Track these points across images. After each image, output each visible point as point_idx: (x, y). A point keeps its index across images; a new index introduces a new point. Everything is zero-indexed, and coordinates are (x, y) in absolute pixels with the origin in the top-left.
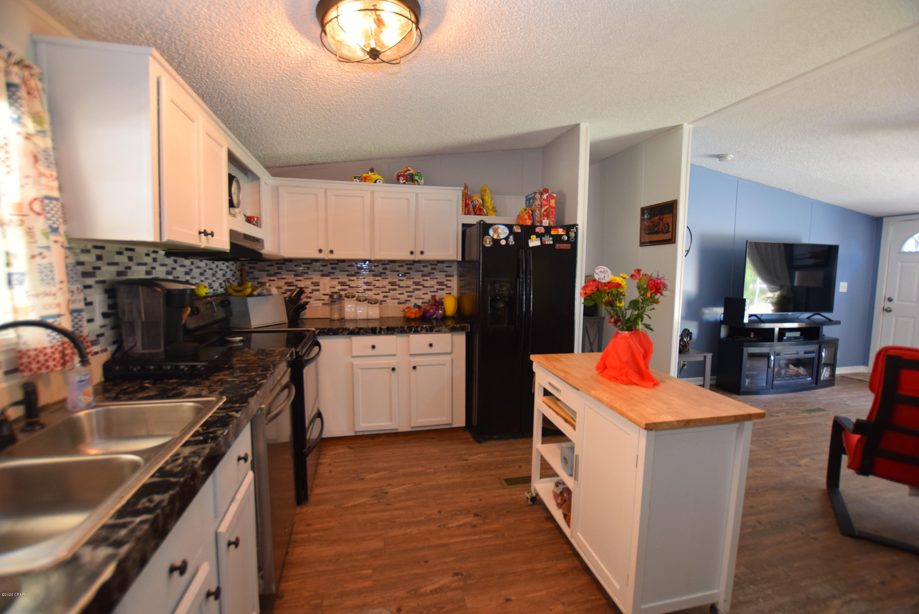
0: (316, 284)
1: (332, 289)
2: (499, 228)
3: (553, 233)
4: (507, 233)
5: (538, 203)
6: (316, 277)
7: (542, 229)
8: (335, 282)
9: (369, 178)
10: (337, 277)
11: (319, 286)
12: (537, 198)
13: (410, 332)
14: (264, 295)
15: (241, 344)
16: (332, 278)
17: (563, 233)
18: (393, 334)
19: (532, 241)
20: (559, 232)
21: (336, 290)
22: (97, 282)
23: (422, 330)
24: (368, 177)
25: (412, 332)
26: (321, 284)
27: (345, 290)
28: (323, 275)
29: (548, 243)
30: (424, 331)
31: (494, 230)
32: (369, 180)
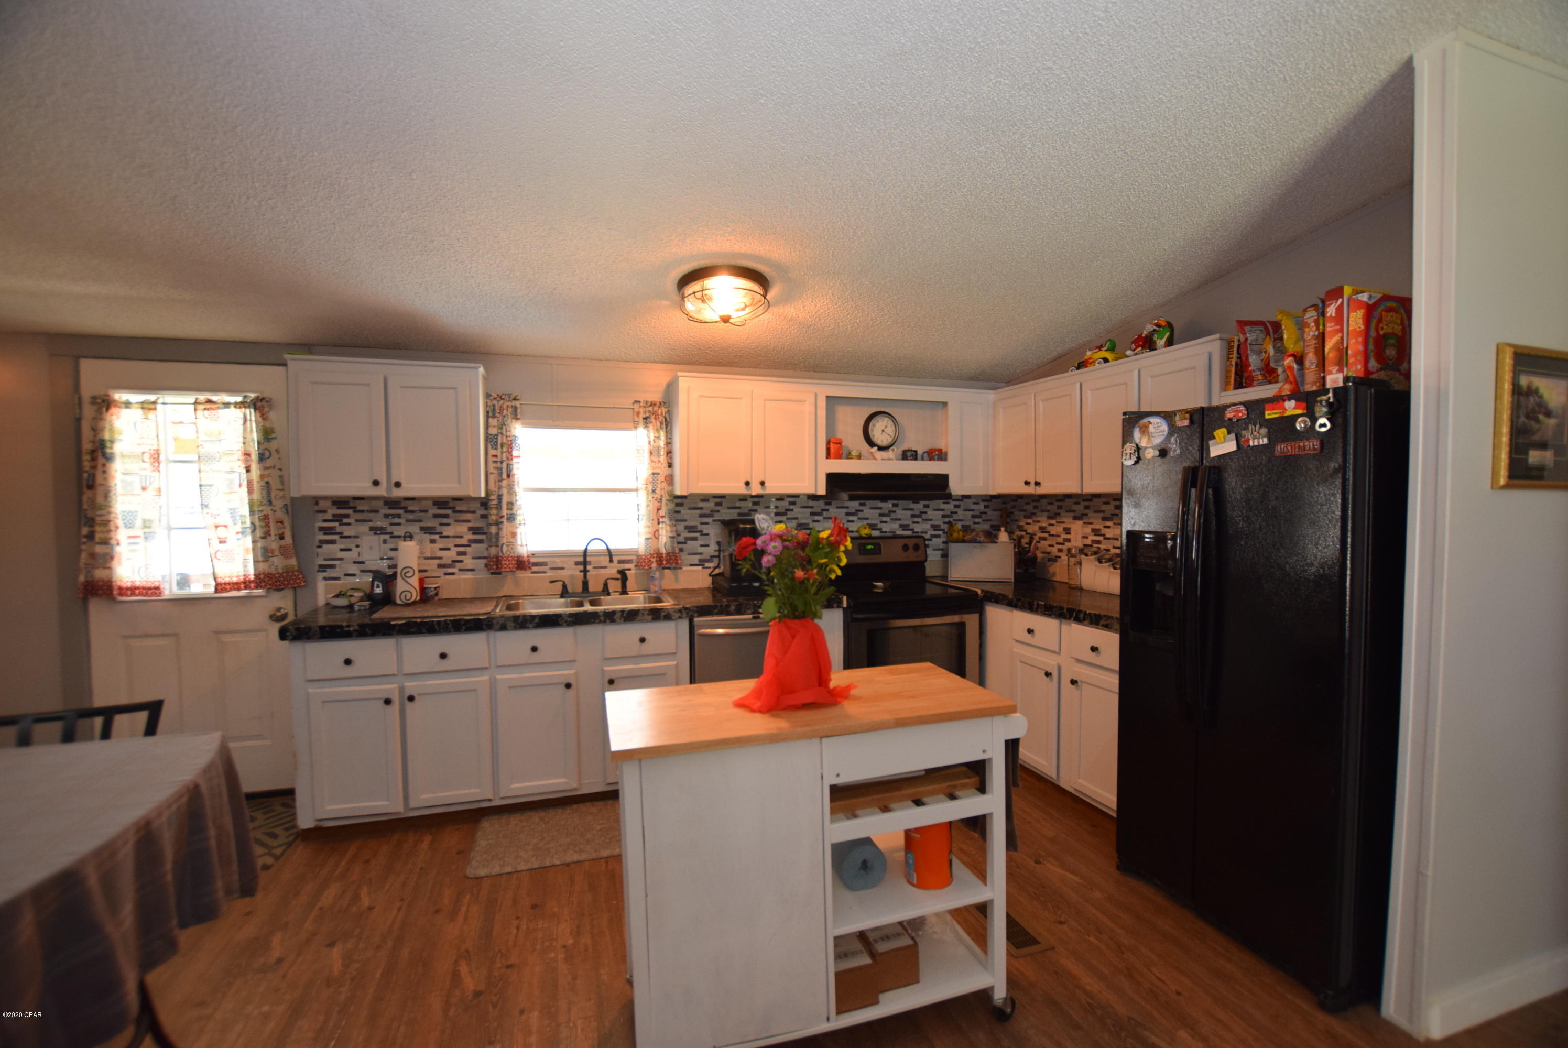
0: (1067, 531)
1: (1085, 540)
2: (1150, 423)
3: (1269, 415)
4: (1164, 431)
5: (1312, 333)
6: (1069, 522)
7: (1241, 411)
8: (1088, 530)
9: (1091, 361)
10: (1091, 521)
11: (1070, 534)
12: (1309, 321)
13: (1070, 619)
14: (979, 542)
15: (881, 591)
16: (1084, 523)
17: (1299, 412)
18: (1049, 615)
19: (1217, 444)
20: (1285, 410)
21: (1088, 542)
22: (714, 521)
23: (1084, 619)
24: (1090, 359)
25: (1072, 619)
26: (1072, 532)
27: (1099, 542)
28: (1075, 518)
29: (1256, 443)
30: (1087, 622)
31: (1141, 428)
32: (1091, 364)
